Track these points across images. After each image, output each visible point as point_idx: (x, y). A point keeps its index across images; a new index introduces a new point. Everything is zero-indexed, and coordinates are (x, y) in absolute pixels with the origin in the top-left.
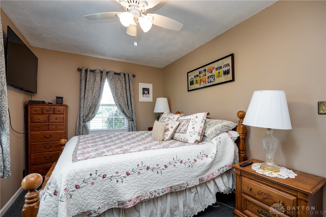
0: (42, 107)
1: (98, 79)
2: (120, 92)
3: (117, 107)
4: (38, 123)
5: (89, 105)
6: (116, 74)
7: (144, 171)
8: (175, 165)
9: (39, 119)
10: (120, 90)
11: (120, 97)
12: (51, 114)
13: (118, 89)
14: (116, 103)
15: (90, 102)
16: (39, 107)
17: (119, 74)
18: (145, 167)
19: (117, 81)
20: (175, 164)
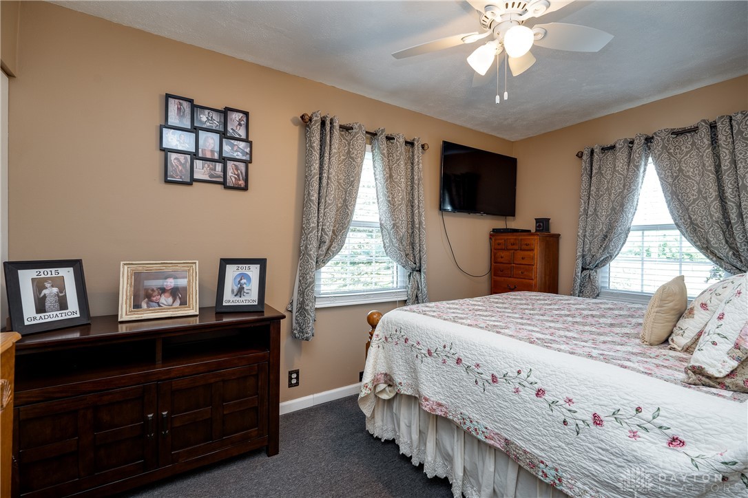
0: (506, 238)
1: (621, 164)
2: (698, 184)
3: (681, 231)
4: (502, 264)
5: (602, 230)
6: (678, 133)
7: (451, 362)
8: (517, 391)
9: (502, 257)
10: (698, 178)
11: (695, 200)
12: (516, 250)
13: (689, 177)
14: (675, 220)
15: (603, 223)
16: (502, 239)
17: (694, 130)
18: (453, 356)
19: (687, 153)
20: (521, 388)
